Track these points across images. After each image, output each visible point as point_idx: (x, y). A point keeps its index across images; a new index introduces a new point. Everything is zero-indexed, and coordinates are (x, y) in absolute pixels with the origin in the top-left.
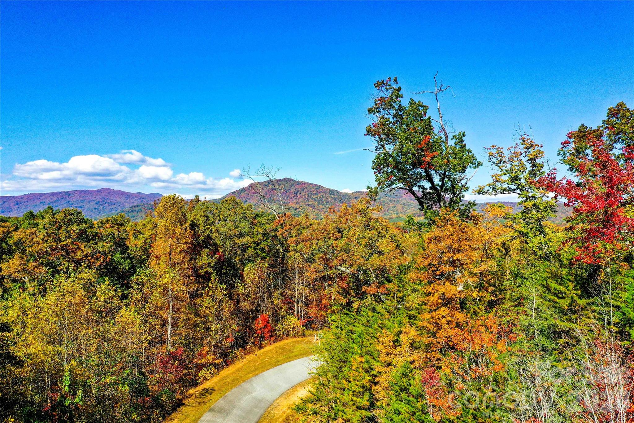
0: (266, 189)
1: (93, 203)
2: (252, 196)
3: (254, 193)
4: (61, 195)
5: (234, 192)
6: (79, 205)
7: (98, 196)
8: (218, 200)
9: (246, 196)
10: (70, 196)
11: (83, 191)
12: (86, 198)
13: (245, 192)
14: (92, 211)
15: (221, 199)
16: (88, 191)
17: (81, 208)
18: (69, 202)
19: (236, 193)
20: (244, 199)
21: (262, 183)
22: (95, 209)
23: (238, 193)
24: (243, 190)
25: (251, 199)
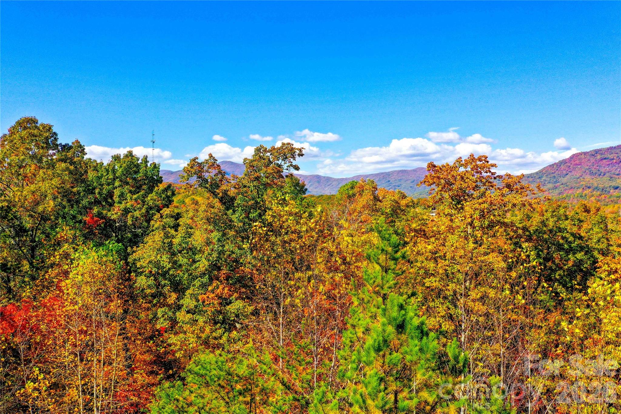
0: (592, 160)
1: (409, 182)
2: (574, 169)
3: (576, 164)
4: (382, 175)
5: (553, 165)
6: (396, 184)
7: (413, 176)
8: (534, 174)
9: (567, 169)
10: (390, 176)
11: (401, 171)
12: (404, 177)
13: (566, 164)
14: (408, 189)
15: (537, 173)
16: (405, 171)
17: (399, 186)
18: (389, 181)
19: (555, 166)
20: (564, 172)
21: (588, 153)
22: (411, 187)
23: (557, 165)
24: (564, 162)
25: (573, 172)
